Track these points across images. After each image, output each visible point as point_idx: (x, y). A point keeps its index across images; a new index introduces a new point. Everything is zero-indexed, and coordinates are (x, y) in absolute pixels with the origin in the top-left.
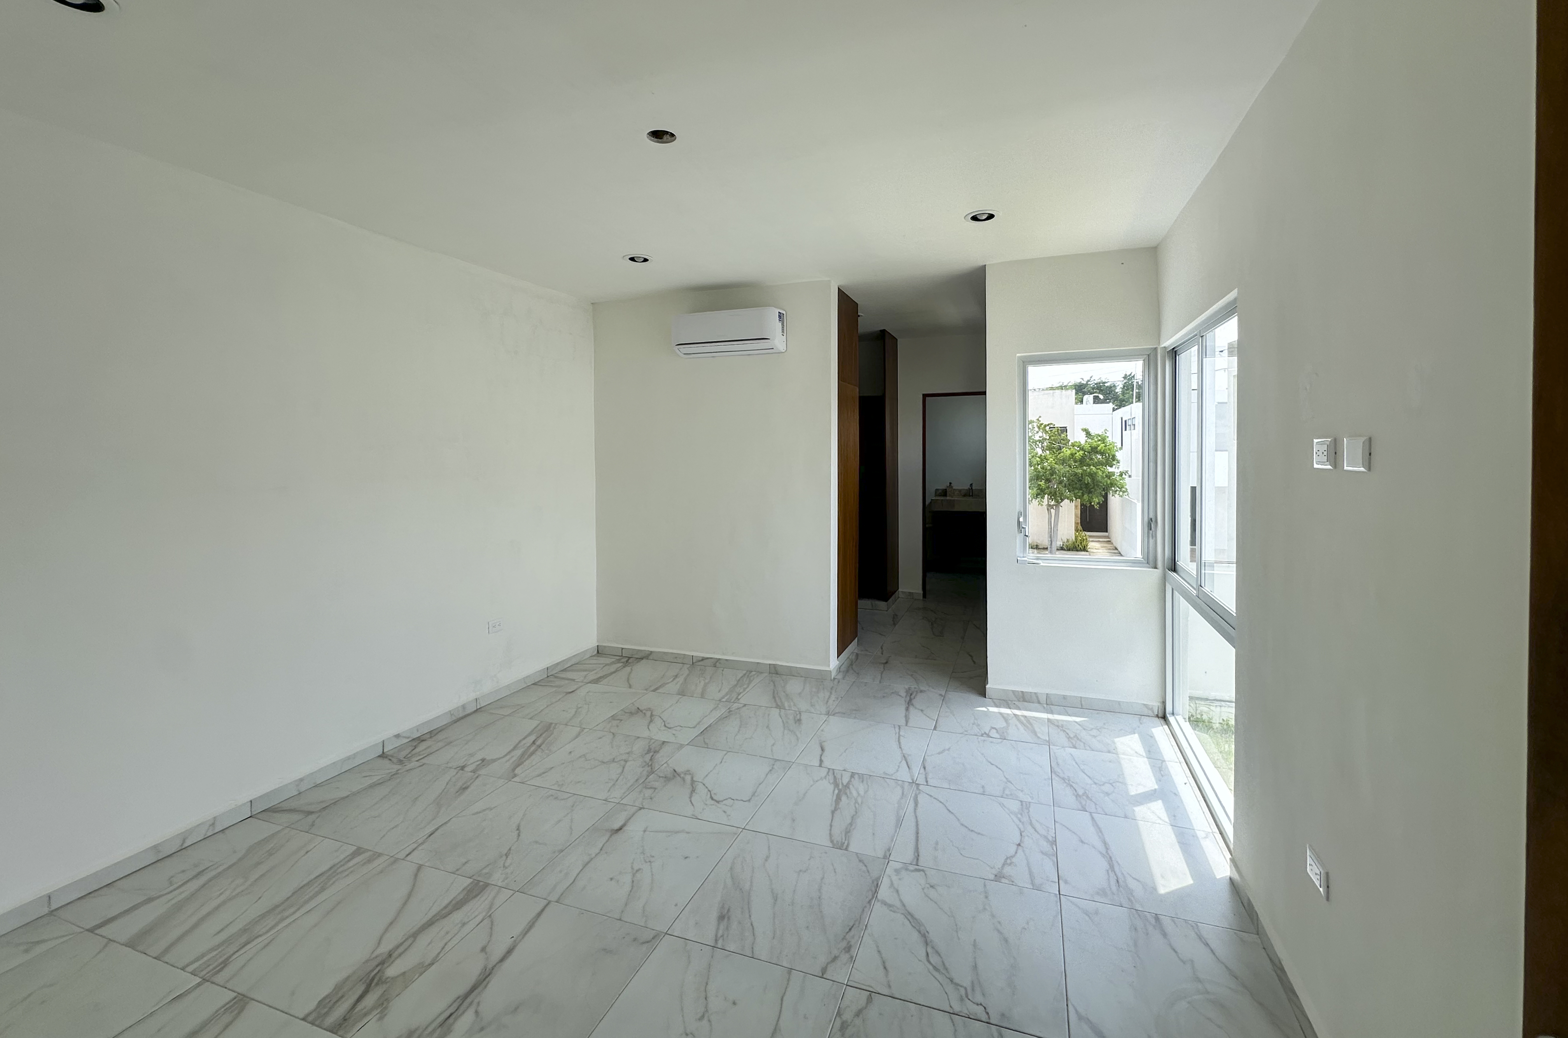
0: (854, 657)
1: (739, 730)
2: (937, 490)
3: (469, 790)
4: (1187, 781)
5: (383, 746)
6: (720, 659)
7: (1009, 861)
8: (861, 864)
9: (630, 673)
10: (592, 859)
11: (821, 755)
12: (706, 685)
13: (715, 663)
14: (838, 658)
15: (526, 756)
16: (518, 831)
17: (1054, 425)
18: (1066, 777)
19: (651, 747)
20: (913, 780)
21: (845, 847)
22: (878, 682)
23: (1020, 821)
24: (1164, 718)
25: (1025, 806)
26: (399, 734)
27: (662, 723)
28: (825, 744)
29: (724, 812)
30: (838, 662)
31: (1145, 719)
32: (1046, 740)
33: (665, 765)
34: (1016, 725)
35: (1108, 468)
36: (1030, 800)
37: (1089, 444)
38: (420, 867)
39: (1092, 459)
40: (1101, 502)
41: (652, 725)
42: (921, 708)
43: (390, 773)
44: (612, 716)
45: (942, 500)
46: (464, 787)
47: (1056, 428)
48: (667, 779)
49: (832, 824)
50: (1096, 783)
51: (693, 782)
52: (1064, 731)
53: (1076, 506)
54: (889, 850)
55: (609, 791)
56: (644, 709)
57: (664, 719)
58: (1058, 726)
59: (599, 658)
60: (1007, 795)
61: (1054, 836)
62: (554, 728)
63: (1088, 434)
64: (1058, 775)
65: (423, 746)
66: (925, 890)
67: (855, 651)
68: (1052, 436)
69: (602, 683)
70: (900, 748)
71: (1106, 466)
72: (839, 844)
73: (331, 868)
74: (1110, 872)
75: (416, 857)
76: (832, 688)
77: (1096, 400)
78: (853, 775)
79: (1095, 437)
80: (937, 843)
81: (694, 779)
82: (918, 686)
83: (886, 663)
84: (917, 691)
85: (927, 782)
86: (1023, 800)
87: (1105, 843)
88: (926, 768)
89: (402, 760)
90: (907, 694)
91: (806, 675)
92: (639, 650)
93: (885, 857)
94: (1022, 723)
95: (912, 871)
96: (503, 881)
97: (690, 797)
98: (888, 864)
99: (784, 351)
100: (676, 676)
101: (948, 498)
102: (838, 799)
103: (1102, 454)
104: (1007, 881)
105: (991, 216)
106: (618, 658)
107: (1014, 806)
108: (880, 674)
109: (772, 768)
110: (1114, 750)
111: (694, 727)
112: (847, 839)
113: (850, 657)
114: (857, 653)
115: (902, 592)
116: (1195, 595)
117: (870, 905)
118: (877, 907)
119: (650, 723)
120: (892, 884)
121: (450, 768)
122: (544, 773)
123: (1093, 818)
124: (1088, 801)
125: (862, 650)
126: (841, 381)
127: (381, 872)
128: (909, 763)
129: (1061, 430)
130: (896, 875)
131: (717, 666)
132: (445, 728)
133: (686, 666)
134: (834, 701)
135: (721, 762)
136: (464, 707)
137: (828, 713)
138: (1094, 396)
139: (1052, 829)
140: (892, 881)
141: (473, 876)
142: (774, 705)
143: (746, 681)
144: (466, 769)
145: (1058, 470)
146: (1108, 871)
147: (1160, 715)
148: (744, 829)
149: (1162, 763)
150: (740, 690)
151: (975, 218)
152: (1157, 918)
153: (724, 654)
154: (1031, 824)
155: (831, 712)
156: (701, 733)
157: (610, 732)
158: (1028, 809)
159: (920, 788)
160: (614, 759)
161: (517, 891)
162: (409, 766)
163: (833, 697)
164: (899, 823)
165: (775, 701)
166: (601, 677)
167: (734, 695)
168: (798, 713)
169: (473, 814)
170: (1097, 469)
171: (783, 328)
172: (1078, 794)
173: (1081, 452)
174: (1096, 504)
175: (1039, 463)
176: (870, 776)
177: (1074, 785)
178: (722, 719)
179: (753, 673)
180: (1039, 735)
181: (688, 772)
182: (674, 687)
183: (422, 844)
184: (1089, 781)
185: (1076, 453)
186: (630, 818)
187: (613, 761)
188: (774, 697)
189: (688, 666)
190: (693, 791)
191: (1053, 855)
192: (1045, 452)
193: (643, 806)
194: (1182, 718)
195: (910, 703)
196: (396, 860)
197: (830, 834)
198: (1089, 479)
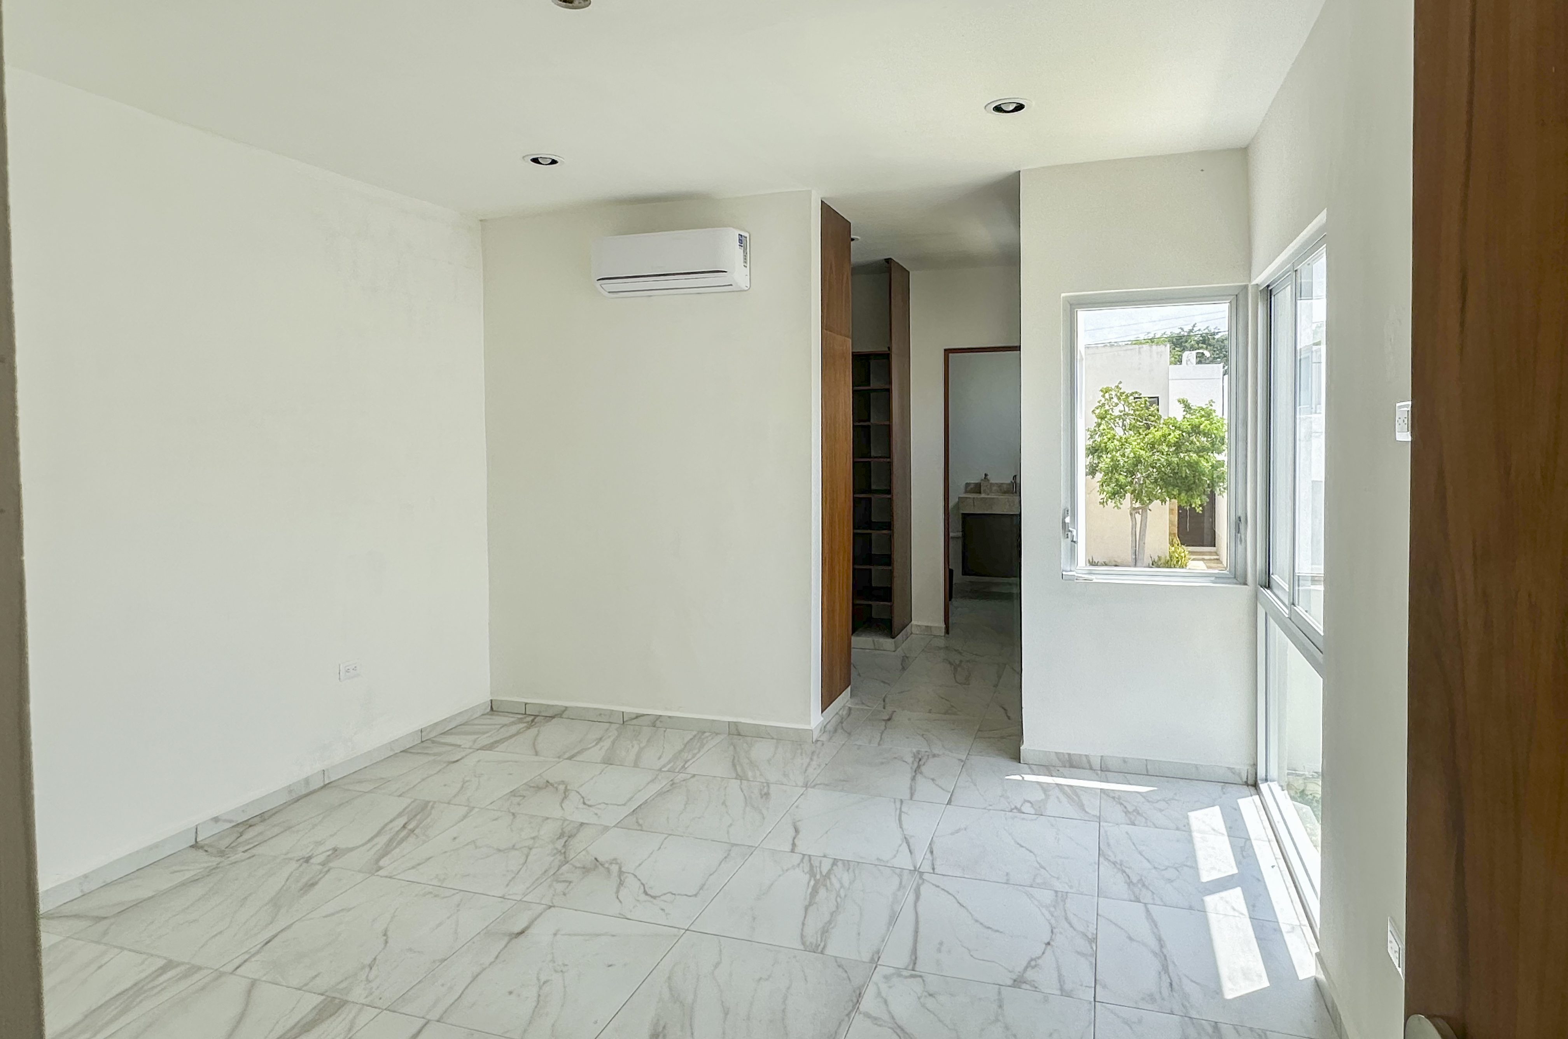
0: (845, 713)
1: (685, 808)
2: (967, 485)
3: (317, 887)
4: (1275, 864)
5: (196, 833)
6: (661, 716)
7: (1033, 963)
8: (840, 970)
9: (537, 735)
10: (484, 969)
11: (794, 838)
12: (641, 749)
13: (655, 722)
14: (822, 712)
15: (394, 844)
16: (385, 938)
17: (1140, 394)
18: (1119, 862)
19: (564, 830)
20: (915, 867)
21: (820, 950)
22: (877, 745)
23: (1053, 916)
24: (1255, 785)
25: (1061, 897)
26: (217, 817)
27: (579, 800)
28: (799, 824)
29: (662, 910)
30: (822, 719)
31: (1230, 789)
32: (1096, 816)
33: (584, 853)
34: (1058, 797)
35: (1216, 455)
36: (1067, 889)
37: (1188, 421)
38: (253, 983)
39: (1192, 443)
40: (1205, 504)
41: (566, 802)
42: (932, 777)
43: (208, 867)
44: (511, 792)
45: (974, 498)
46: (311, 882)
47: (1143, 399)
48: (586, 870)
49: (806, 922)
50: (1155, 868)
51: (621, 872)
52: (1121, 804)
53: (1171, 510)
54: (878, 952)
55: (507, 885)
56: (556, 783)
57: (583, 795)
58: (1113, 798)
59: (494, 717)
60: (1038, 884)
61: (1095, 932)
62: (432, 807)
63: (1187, 407)
64: (1107, 859)
65: (250, 834)
66: (922, 1000)
67: (847, 704)
68: (1138, 410)
69: (496, 749)
70: (901, 827)
71: (1212, 453)
72: (813, 947)
73: (135, 985)
74: (1162, 973)
75: (251, 970)
76: (813, 753)
77: (1201, 359)
78: (835, 862)
79: (1197, 412)
80: (941, 944)
81: (623, 869)
82: (930, 748)
83: (889, 719)
84: (928, 756)
85: (933, 869)
86: (1058, 890)
87: (1160, 940)
88: (934, 852)
89: (224, 851)
90: (915, 759)
91: (777, 736)
92: (548, 706)
93: (872, 961)
94: (1065, 793)
95: (906, 977)
96: (367, 997)
97: (617, 892)
98: (875, 969)
99: (747, 288)
100: (600, 739)
101: (983, 495)
102: (815, 892)
103: (1206, 435)
104: (1028, 987)
105: (1020, 107)
106: (520, 716)
107: (1047, 896)
108: (880, 734)
109: (728, 855)
110: (1185, 826)
111: (624, 805)
112: (824, 940)
113: (840, 713)
114: (849, 708)
115: (916, 625)
116: (1287, 616)
117: (849, 1019)
118: (858, 1021)
119: (563, 800)
120: (879, 994)
121: (291, 859)
122: (419, 864)
123: (1147, 911)
124: (1144, 890)
125: (857, 704)
126: (826, 330)
127: (203, 988)
128: (912, 848)
129: (1149, 402)
130: (885, 983)
131: (657, 726)
132: (282, 810)
133: (614, 726)
134: (815, 769)
135: (660, 848)
136: (307, 781)
137: (806, 785)
138: (1197, 353)
139: (1093, 924)
140: (878, 988)
141: (326, 991)
142: (734, 775)
143: (696, 744)
144: (312, 861)
145: (1144, 459)
146: (1160, 973)
147: (1249, 782)
148: (687, 930)
149: (1245, 843)
150: (687, 757)
151: (998, 109)
152: (1216, 1026)
153: (666, 709)
154: (1066, 919)
155: (809, 783)
156: (634, 811)
157: (509, 812)
158: (1064, 901)
159: (923, 877)
160: (514, 846)
161: (386, 1009)
162: (233, 858)
163: (814, 764)
164: (893, 919)
165: (736, 770)
166: (497, 742)
167: (680, 764)
168: (765, 784)
169: (324, 917)
170: (1200, 456)
171: (745, 256)
172: (1132, 882)
173: (1178, 432)
174: (1198, 506)
175: (1118, 448)
176: (859, 863)
177: (1127, 870)
178: (661, 794)
179: (707, 734)
180: (1087, 810)
181: (614, 861)
182: (597, 753)
183: (258, 952)
184: (1146, 864)
185: (1170, 434)
186: (536, 919)
187: (513, 848)
188: (734, 765)
189: (618, 726)
190: (621, 883)
191: (1091, 955)
192: (1127, 433)
193: (552, 903)
194: (1277, 785)
195: (917, 770)
196: (221, 975)
197: (802, 935)
198: (1187, 471)
